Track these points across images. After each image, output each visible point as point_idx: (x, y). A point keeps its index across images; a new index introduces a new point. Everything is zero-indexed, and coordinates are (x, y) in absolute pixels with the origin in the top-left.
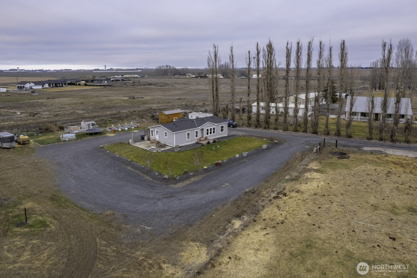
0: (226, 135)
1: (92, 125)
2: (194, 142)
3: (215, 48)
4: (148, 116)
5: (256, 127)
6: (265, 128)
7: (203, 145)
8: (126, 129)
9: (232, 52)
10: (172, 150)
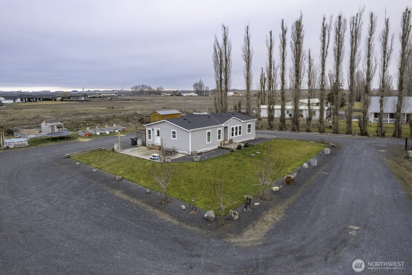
0: (253, 138)
1: (57, 128)
2: (216, 147)
3: (225, 30)
4: (134, 119)
5: (281, 129)
6: (293, 130)
7: (233, 151)
8: (108, 132)
9: (248, 33)
10: (189, 158)
